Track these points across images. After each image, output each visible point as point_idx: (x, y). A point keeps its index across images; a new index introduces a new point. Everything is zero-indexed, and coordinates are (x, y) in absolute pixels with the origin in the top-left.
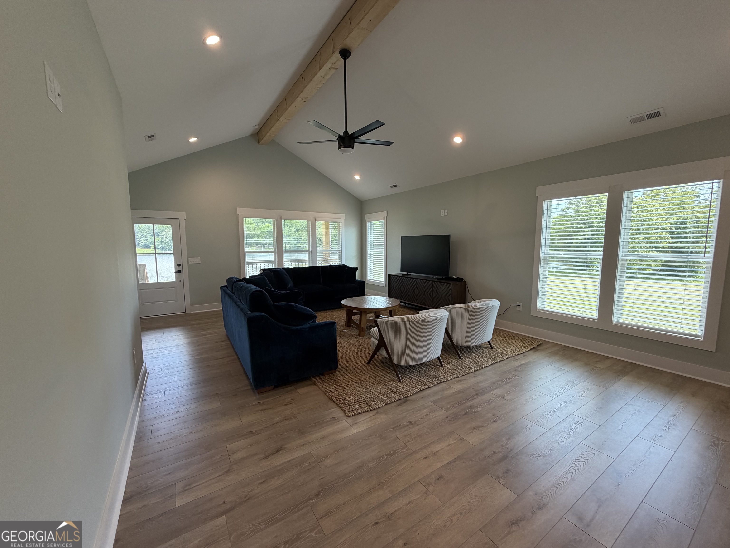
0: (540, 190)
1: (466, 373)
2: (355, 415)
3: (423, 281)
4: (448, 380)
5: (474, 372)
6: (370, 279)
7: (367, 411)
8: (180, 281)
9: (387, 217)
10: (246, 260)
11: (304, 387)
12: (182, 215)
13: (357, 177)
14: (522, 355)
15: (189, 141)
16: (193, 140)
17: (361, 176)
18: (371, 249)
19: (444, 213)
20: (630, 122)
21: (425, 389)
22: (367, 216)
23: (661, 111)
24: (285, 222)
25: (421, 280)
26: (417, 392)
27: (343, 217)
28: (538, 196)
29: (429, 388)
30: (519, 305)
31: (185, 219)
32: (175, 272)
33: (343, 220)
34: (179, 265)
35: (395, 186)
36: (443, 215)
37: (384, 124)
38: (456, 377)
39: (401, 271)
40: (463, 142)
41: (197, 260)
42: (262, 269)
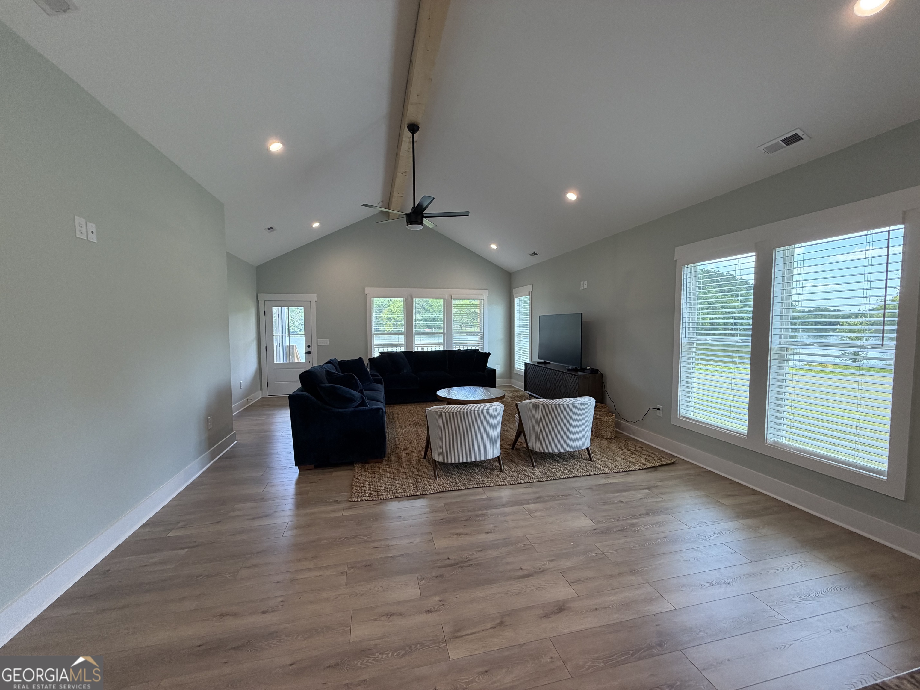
0: (679, 252)
1: (520, 482)
2: (357, 501)
3: (554, 372)
4: (489, 486)
5: (532, 482)
6: (517, 368)
7: (371, 500)
8: (309, 362)
9: (532, 291)
10: (374, 342)
11: (341, 471)
12: (313, 297)
13: (494, 246)
14: (625, 473)
15: (312, 227)
16: (316, 225)
17: (498, 246)
18: (520, 330)
19: (584, 285)
20: (765, 152)
21: (453, 490)
22: (515, 291)
23: (800, 134)
24: (416, 301)
25: (552, 370)
26: (440, 492)
27: (485, 294)
28: (677, 260)
29: (459, 490)
30: (659, 409)
31: (316, 301)
32: (306, 353)
33: (485, 297)
34: (309, 346)
35: (535, 254)
36: (583, 289)
37: (434, 198)
38: (502, 484)
39: (539, 359)
40: (578, 199)
41: (325, 342)
42: (380, 353)
